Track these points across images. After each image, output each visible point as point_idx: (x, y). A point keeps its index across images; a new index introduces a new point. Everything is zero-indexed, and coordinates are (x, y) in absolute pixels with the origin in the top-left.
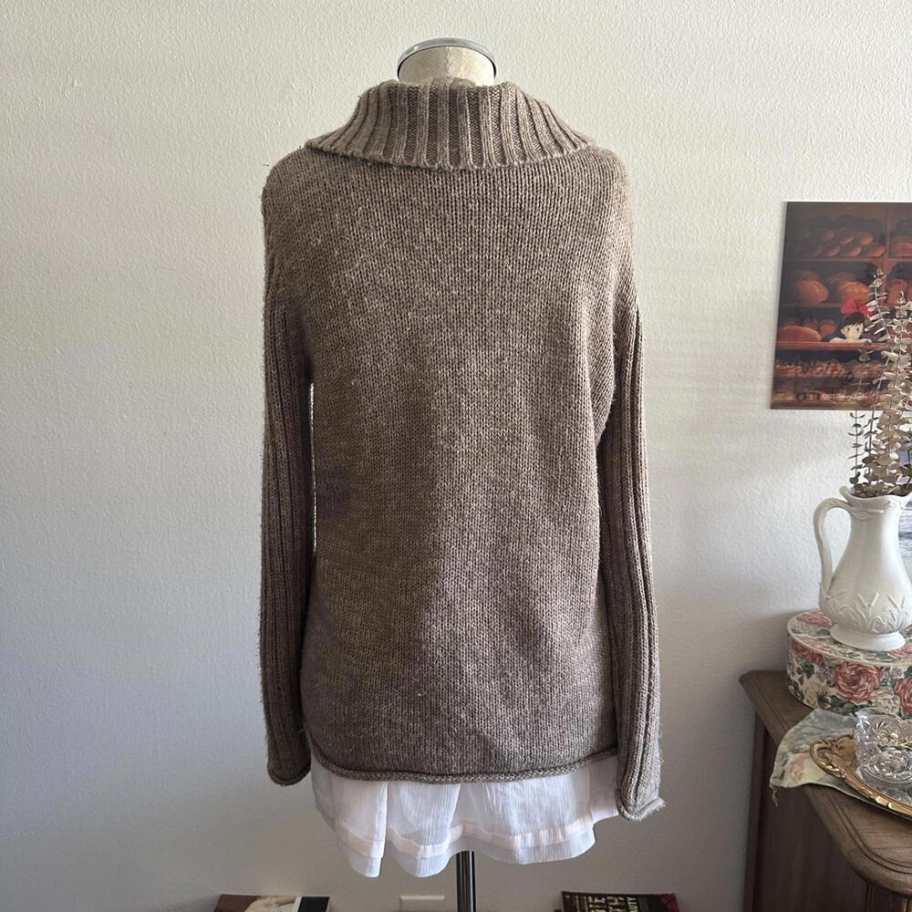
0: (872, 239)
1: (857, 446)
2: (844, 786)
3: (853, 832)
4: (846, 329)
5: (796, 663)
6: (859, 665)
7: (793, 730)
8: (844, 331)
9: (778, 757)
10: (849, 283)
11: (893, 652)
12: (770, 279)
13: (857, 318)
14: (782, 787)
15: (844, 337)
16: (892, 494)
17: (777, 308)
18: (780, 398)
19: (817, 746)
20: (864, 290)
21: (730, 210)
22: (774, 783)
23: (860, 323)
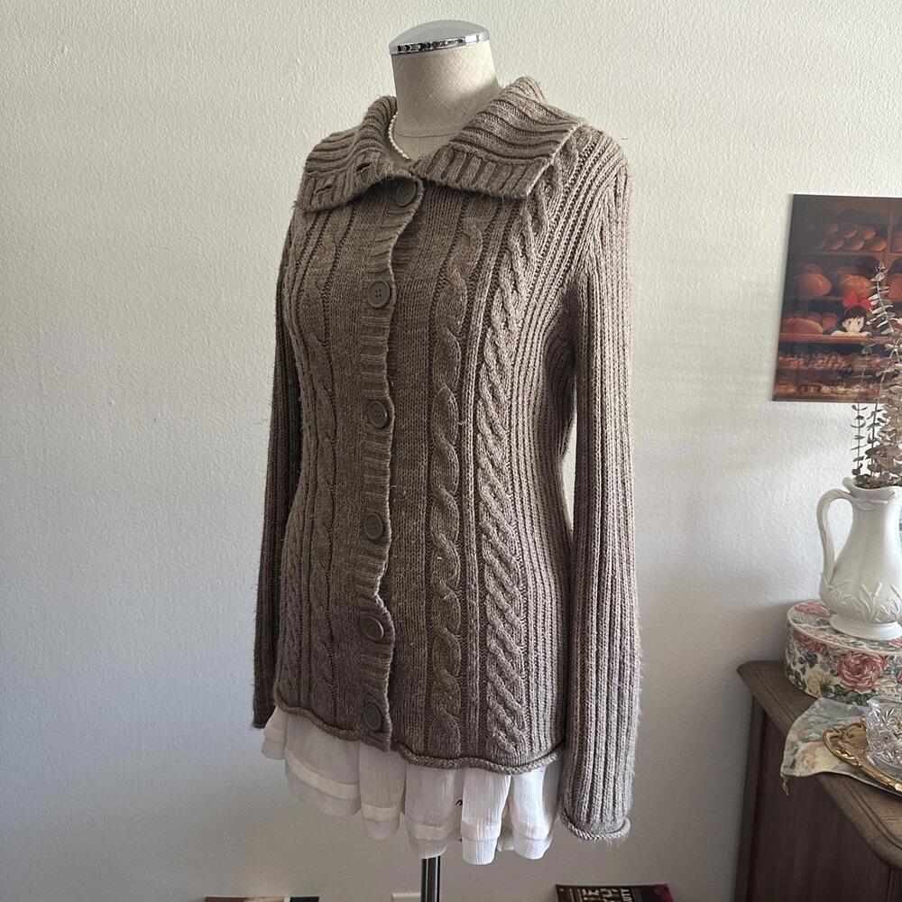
0: (874, 234)
1: (859, 438)
2: (861, 775)
3: (875, 820)
4: (847, 322)
5: (798, 652)
6: (864, 654)
7: (800, 719)
8: (845, 325)
9: (787, 746)
10: (851, 277)
11: (894, 641)
12: (775, 272)
13: (859, 311)
14: (793, 777)
15: (845, 330)
16: (896, 485)
17: (781, 299)
18: (782, 390)
19: (829, 735)
20: (866, 284)
21: (737, 201)
22: (785, 772)
23: (860, 316)
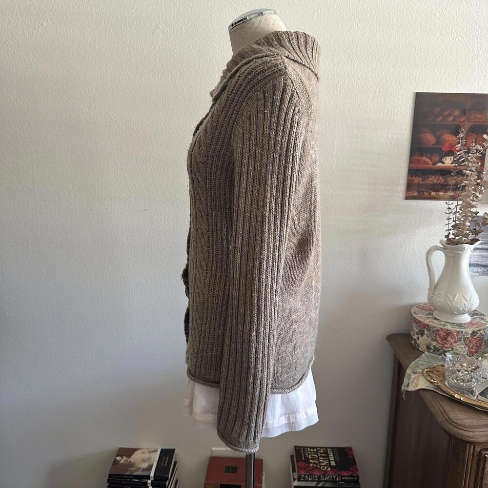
0: (459, 112)
2: (439, 390)
3: (443, 412)
4: (444, 158)
5: (416, 329)
6: (448, 330)
7: (414, 362)
8: (444, 160)
9: (406, 376)
10: (447, 135)
11: (465, 324)
12: (406, 132)
13: (451, 153)
14: (408, 391)
15: (443, 163)
16: (466, 243)
17: (410, 147)
18: (410, 194)
19: (426, 370)
20: (454, 139)
21: (386, 96)
22: (404, 389)
23: (452, 156)
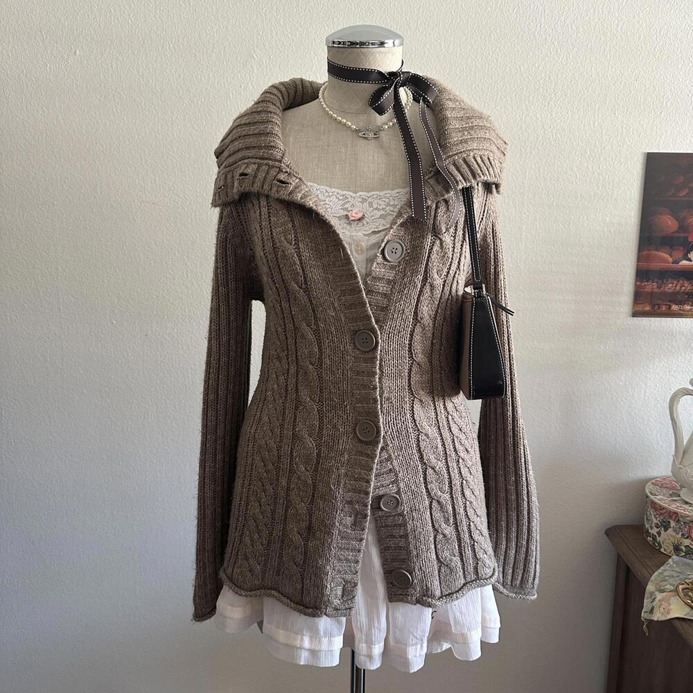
4: (692, 254)
5: (654, 519)
7: (656, 573)
8: (690, 255)
9: (647, 595)
12: (633, 214)
14: (651, 620)
15: (690, 260)
17: (638, 235)
18: (640, 308)
19: (681, 587)
21: (602, 159)
22: (645, 617)
